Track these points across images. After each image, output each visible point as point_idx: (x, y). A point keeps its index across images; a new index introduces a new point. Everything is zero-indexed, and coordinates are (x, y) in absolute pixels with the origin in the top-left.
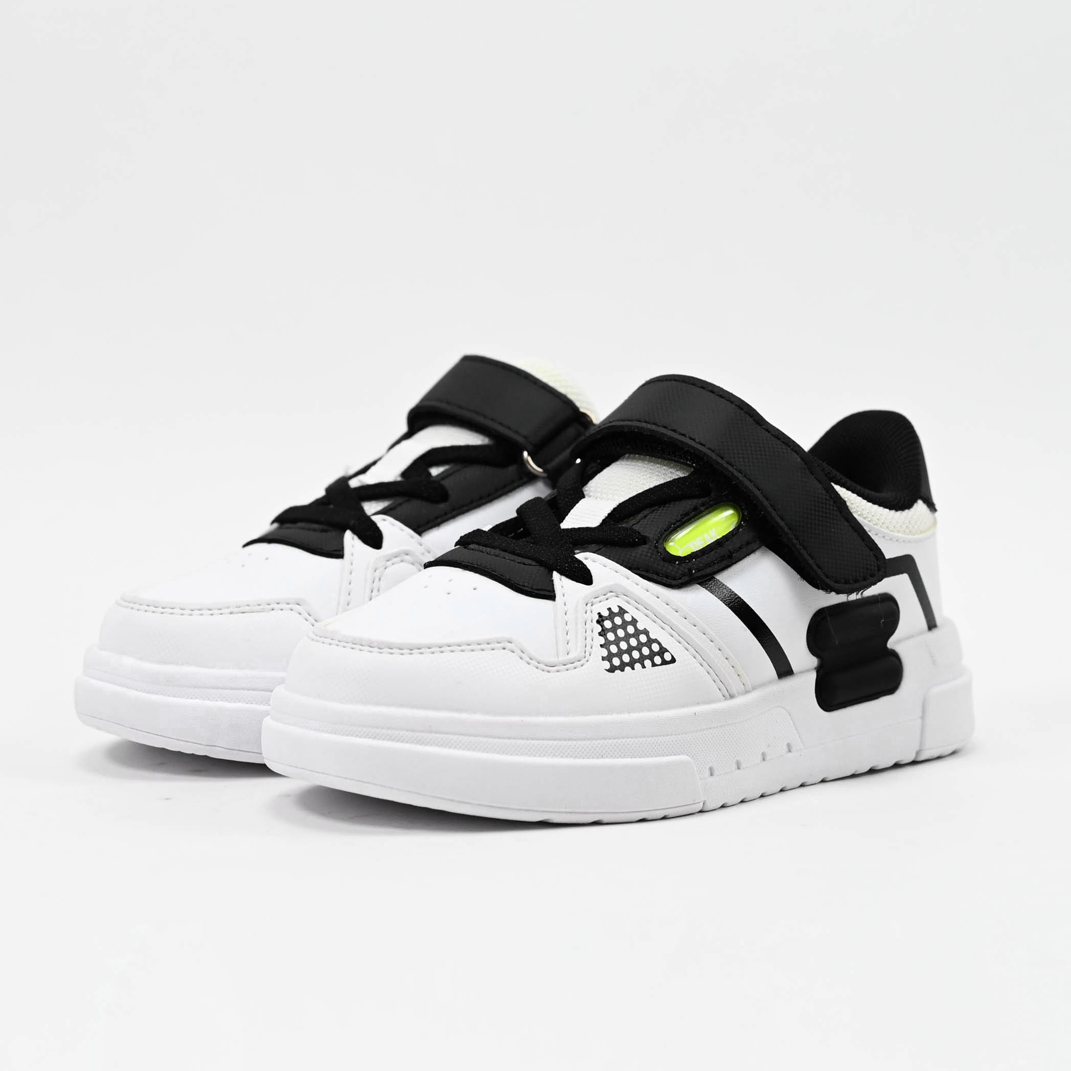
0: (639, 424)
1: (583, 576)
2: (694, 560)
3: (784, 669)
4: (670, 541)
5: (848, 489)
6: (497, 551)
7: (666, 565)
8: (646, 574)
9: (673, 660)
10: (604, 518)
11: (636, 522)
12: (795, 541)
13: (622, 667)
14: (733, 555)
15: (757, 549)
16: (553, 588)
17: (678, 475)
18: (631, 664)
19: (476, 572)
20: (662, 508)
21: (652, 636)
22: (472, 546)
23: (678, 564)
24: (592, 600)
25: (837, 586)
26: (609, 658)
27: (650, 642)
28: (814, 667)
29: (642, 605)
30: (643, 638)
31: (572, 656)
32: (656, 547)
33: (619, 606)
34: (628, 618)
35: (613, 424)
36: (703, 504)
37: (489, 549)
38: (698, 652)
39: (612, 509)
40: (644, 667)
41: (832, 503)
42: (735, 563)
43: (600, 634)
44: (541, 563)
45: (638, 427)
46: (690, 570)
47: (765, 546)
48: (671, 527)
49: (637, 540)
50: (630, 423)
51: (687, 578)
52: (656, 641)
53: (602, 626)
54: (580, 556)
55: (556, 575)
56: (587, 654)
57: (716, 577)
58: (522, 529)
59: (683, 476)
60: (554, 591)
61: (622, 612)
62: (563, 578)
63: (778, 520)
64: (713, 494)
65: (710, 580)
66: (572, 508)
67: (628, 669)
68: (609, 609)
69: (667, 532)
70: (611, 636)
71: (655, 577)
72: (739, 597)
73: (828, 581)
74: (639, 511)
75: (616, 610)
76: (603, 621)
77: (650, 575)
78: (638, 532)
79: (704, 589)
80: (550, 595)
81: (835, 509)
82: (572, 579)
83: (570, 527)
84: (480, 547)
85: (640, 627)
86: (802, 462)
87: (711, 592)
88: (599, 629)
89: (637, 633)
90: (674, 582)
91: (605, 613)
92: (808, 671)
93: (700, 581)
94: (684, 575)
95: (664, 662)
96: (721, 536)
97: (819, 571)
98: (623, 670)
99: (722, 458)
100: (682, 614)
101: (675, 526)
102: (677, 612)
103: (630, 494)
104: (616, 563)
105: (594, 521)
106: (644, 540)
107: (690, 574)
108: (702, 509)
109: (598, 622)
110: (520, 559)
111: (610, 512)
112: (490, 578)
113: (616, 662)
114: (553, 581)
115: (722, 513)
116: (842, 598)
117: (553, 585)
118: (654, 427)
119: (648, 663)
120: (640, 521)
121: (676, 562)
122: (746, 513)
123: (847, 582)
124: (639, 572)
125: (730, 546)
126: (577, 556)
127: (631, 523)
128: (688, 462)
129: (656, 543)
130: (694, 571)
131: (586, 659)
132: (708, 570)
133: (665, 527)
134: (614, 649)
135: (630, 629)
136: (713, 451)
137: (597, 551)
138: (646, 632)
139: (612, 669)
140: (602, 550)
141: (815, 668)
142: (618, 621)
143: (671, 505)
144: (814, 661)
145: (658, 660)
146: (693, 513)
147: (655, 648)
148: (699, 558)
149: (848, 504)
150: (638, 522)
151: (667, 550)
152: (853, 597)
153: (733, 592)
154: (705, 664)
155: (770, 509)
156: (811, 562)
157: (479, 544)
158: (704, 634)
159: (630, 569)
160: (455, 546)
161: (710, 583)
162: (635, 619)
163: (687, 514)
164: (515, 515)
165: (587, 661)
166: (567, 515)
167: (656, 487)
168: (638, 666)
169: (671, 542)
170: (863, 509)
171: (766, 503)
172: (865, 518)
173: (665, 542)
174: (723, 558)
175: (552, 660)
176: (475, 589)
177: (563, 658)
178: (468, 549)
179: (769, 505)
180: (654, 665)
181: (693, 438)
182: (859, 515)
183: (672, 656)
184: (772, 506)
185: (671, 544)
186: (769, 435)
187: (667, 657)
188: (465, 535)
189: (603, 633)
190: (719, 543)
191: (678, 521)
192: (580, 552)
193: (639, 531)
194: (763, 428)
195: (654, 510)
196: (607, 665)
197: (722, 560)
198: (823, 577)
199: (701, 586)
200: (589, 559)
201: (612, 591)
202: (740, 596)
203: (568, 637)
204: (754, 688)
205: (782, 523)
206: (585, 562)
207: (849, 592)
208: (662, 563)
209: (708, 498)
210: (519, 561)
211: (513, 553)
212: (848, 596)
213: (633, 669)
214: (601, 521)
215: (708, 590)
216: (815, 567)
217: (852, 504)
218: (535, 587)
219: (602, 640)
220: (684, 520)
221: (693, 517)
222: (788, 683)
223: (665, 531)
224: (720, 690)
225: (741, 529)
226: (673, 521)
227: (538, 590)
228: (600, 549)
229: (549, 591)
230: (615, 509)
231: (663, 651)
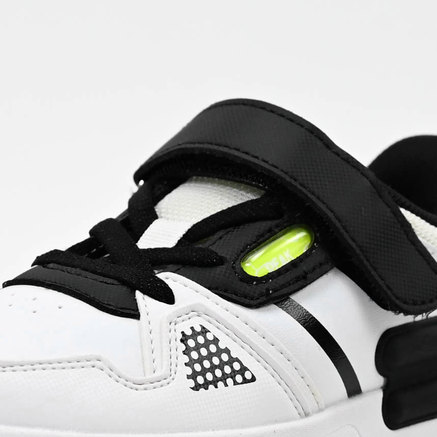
0: (211, 147)
1: (165, 295)
2: (271, 280)
3: (353, 389)
4: (247, 261)
5: (412, 212)
6: (78, 271)
7: (245, 285)
8: (226, 294)
9: (253, 379)
10: (179, 239)
11: (212, 243)
12: (365, 262)
13: (206, 385)
14: (308, 275)
15: (330, 269)
16: (137, 307)
17: (249, 197)
18: (215, 383)
19: (59, 291)
20: (237, 229)
21: (234, 355)
22: (51, 265)
23: (256, 284)
24: (175, 319)
25: (405, 306)
26: (193, 376)
27: (232, 360)
28: (381, 386)
29: (222, 324)
30: (225, 357)
31: (158, 374)
32: (233, 268)
33: (201, 325)
34: (210, 337)
35: (183, 146)
36: (277, 226)
37: (69, 269)
38: (276, 372)
39: (187, 230)
40: (226, 385)
41: (399, 227)
42: (310, 283)
43: (184, 353)
44: (123, 282)
45: (210, 150)
46: (268, 290)
47: (337, 267)
48: (247, 248)
49: (215, 260)
50: (201, 146)
51: (264, 298)
52: (237, 360)
53: (186, 345)
54: (162, 276)
55: (139, 295)
56: (173, 372)
57: (291, 297)
58: (95, 250)
59: (255, 198)
60: (138, 310)
61: (204, 331)
62: (146, 297)
63: (350, 242)
64: (286, 217)
65: (286, 300)
66: (146, 229)
67: (211, 387)
68: (192, 328)
69: (244, 254)
70: (194, 355)
71: (234, 297)
72: (313, 318)
73: (397, 302)
74: (212, 232)
75: (198, 329)
76: (187, 340)
77: (229, 295)
78: (215, 253)
79: (281, 309)
80: (134, 314)
81: (402, 232)
82: (156, 299)
83: (146, 248)
84: (60, 266)
85: (222, 346)
86: (371, 185)
87: (287, 312)
88: (184, 348)
89: (219, 352)
90: (252, 302)
91: (189, 332)
92: (374, 390)
93: (276, 301)
94: (262, 295)
95: (245, 381)
96: (296, 258)
97: (389, 292)
98: (207, 389)
99: (295, 180)
100: (261, 334)
101: (252, 247)
102: (256, 331)
103: (202, 215)
104: (196, 283)
105: (171, 243)
106: (221, 261)
107: (268, 294)
108: (276, 230)
109: (182, 341)
110: (101, 278)
111: (185, 233)
112: (74, 297)
113: (200, 380)
114: (136, 300)
115: (295, 235)
116: (410, 319)
117: (137, 304)
118: (226, 150)
119: (230, 381)
120: (215, 243)
121: (254, 282)
122: (318, 235)
123: (415, 303)
124: (218, 292)
125: (304, 267)
126: (157, 275)
127: (208, 243)
128: (260, 185)
129: (233, 264)
130: (271, 292)
131: (171, 377)
132: (285, 291)
133: (241, 248)
134: (198, 367)
135: (213, 348)
136: (287, 173)
137: (176, 270)
138: (227, 351)
139: (197, 387)
140: (181, 269)
141: (382, 388)
142: (201, 340)
143: (245, 227)
144: (380, 380)
145: (239, 378)
146: (268, 234)
147: (237, 366)
148: (274, 278)
149: (413, 227)
150: (214, 244)
151: (244, 270)
152: (419, 318)
153: (308, 312)
154: (282, 382)
155: (342, 231)
156: (381, 283)
157: (59, 263)
158: (282, 353)
159: (209, 289)
160: (32, 266)
161: (286, 303)
162: (217, 339)
163: (262, 235)
164: (88, 236)
165: (173, 379)
166: (141, 236)
167: (229, 209)
168: (220, 384)
169: (248, 263)
170: (426, 232)
171: (338, 225)
172: (428, 241)
173: (242, 262)
174: (298, 279)
175: (139, 378)
176: (60, 308)
177: (150, 376)
178: (48, 268)
179: (341, 227)
180: (235, 383)
181: (266, 160)
182: (423, 238)
183: (253, 375)
184: (344, 228)
185: (247, 265)
186: (339, 159)
187: (248, 376)
188: (43, 255)
189: (187, 352)
190: (293, 264)
191: (254, 242)
192: (160, 272)
193: (216, 251)
194: (333, 152)
195: (229, 231)
196: (192, 383)
197: (297, 281)
198: (394, 298)
199: (277, 305)
200: (170, 278)
201: (194, 311)
202: (314, 316)
203: (154, 356)
204: (327, 407)
205: (354, 245)
206: (166, 281)
207: (416, 314)
208: (239, 283)
209: (281, 220)
210: (101, 280)
211: (94, 272)
212: (414, 318)
213: (216, 387)
214: (176, 242)
215: (285, 310)
216: (385, 288)
217: (416, 226)
218: (119, 306)
219: (186, 359)
220: (259, 241)
221: (268, 238)
222: (357, 401)
223: (241, 252)
224: (296, 408)
225: (314, 251)
226: (249, 242)
227: (122, 308)
228: (179, 269)
229: (133, 310)
230: (189, 230)
231: (244, 369)
